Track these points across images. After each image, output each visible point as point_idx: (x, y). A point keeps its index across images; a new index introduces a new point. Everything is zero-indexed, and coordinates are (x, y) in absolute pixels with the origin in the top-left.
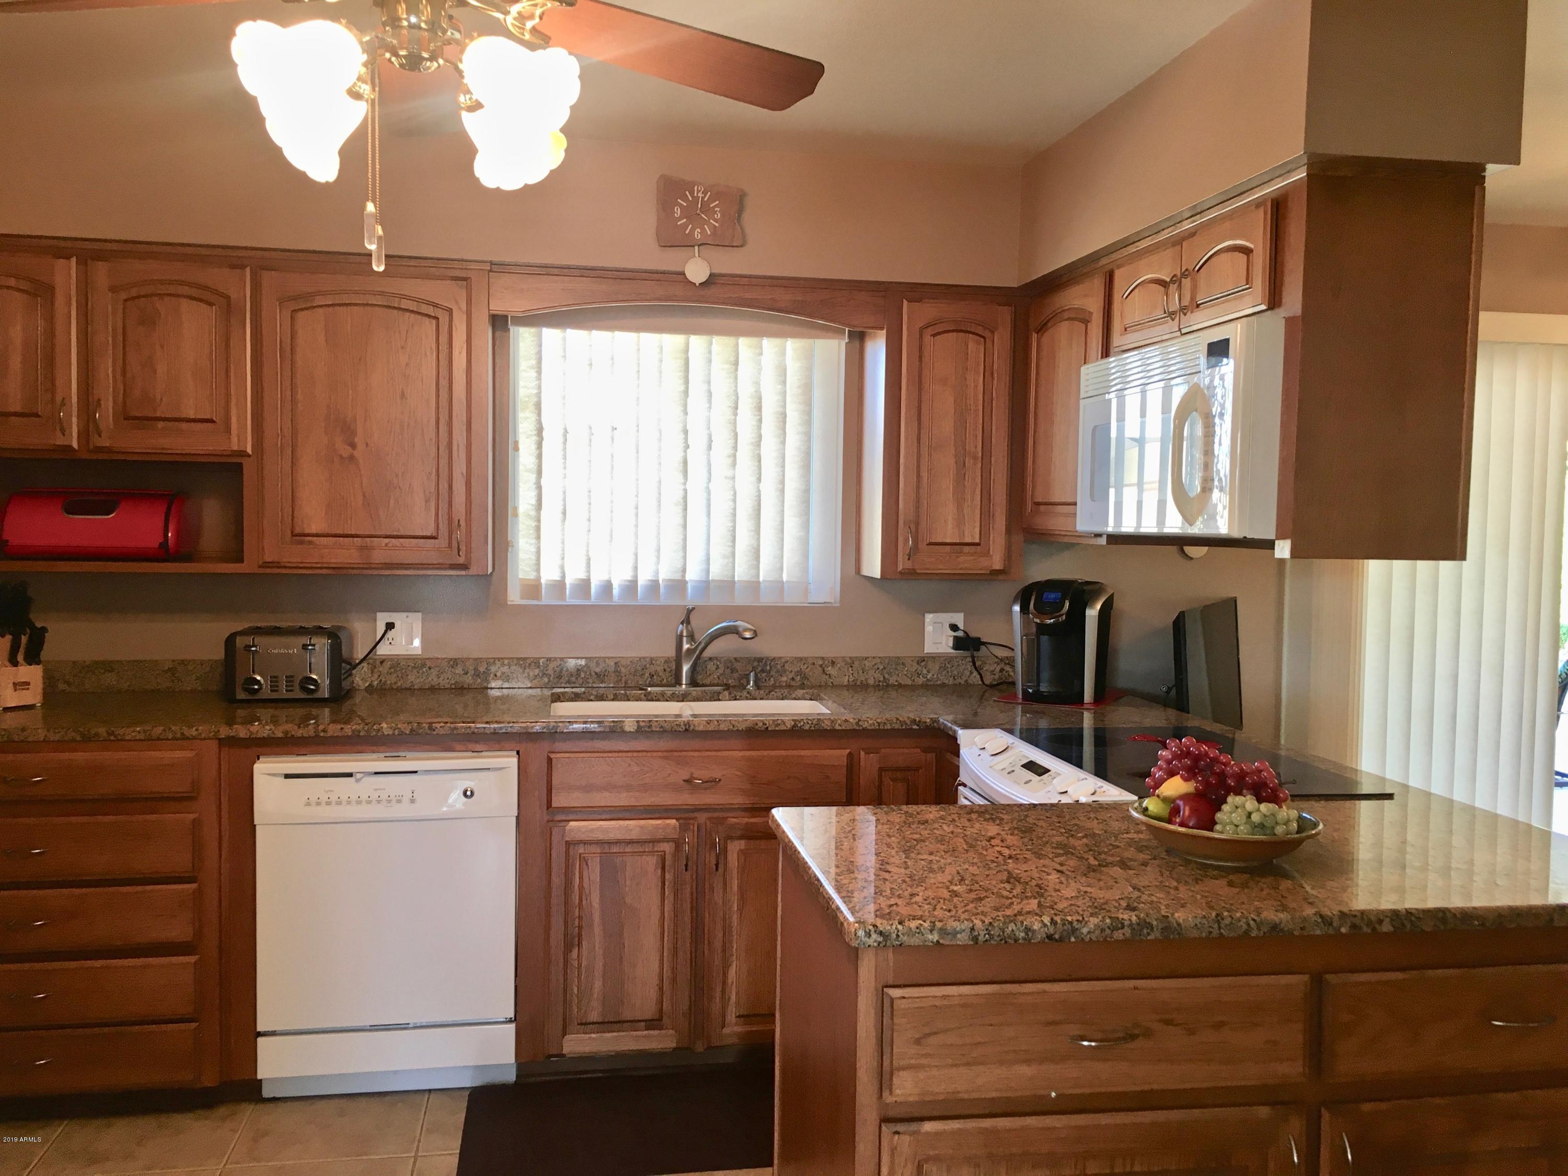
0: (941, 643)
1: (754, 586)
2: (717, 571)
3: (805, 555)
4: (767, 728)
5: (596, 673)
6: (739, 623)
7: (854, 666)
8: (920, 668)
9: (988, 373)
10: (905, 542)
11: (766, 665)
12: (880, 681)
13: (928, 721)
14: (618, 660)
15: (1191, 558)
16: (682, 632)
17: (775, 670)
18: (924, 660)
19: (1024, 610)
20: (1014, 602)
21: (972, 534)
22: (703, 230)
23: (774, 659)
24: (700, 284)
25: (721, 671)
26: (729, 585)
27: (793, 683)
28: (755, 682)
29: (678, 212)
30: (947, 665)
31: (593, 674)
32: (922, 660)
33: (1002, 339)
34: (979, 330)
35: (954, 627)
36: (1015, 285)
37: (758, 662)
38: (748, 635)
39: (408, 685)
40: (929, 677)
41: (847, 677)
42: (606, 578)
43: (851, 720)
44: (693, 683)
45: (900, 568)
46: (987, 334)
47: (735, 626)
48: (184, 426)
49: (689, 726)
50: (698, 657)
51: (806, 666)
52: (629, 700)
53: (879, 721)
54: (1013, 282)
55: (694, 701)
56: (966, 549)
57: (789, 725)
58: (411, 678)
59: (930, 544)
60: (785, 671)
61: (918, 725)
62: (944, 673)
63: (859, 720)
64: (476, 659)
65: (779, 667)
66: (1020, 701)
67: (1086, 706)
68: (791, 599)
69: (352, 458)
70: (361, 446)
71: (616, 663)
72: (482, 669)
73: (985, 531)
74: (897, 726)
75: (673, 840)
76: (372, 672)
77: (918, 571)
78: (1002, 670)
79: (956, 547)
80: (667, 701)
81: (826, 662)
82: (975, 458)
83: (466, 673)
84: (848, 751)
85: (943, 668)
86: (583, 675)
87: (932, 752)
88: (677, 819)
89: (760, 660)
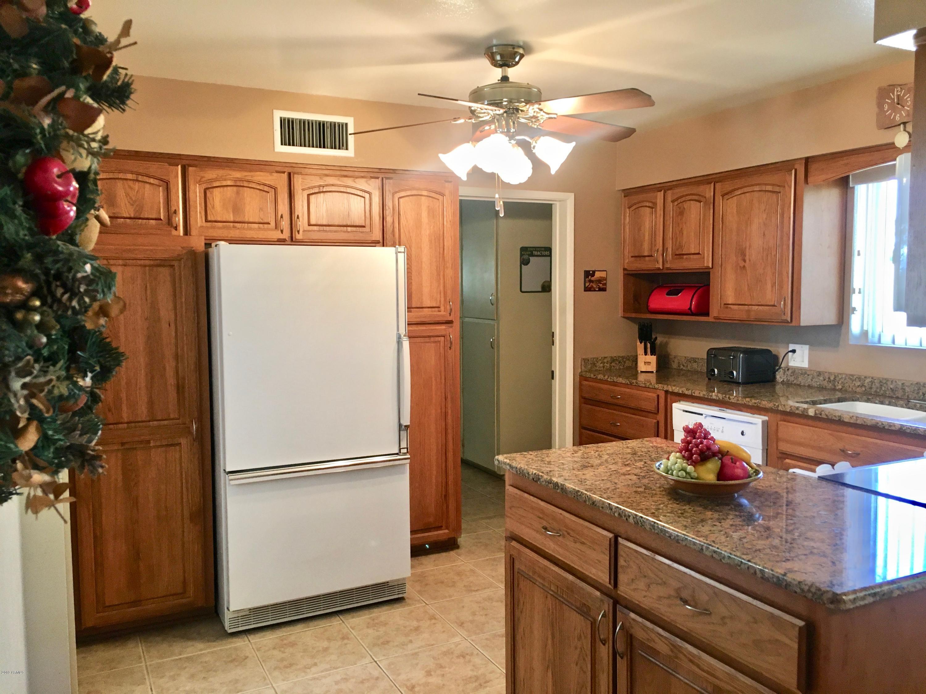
22: (901, 115)
24: (903, 147)
29: (886, 107)
31: (889, 389)
39: (798, 383)
48: (692, 256)
58: (800, 379)
64: (829, 373)
69: (744, 266)
70: (747, 261)
71: (903, 384)
72: (832, 378)
76: (784, 374)
83: (824, 380)
86: (883, 389)
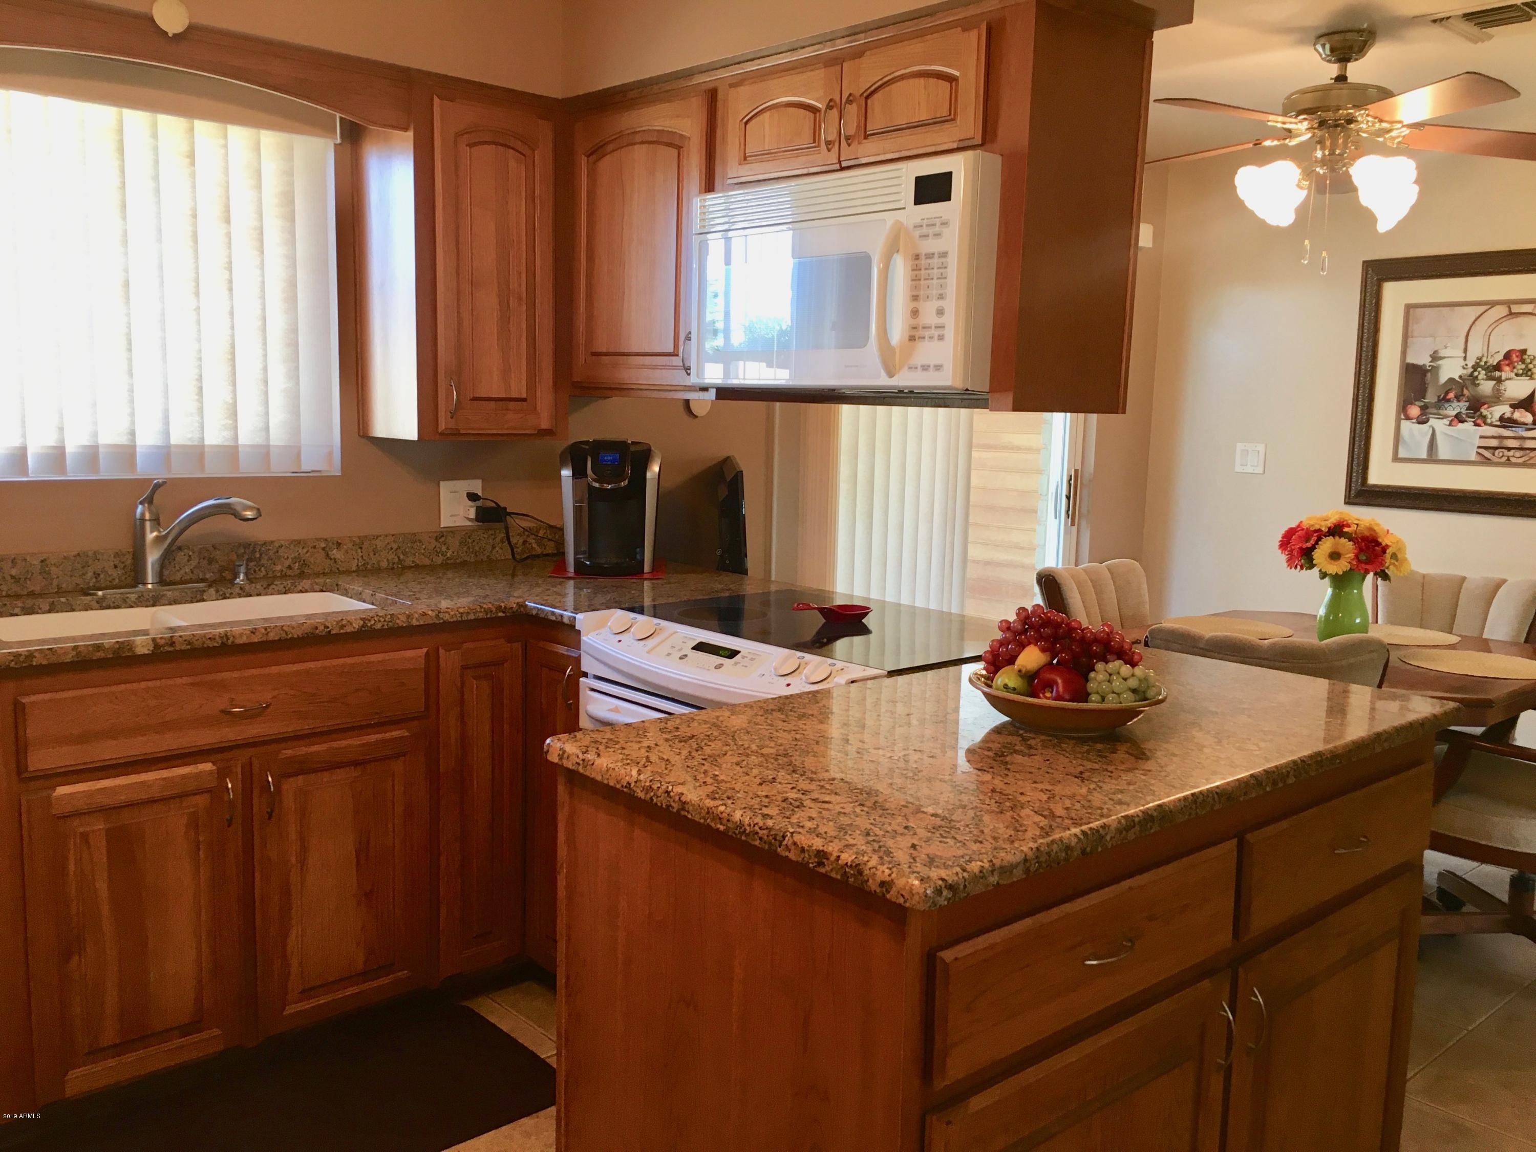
0: (459, 515)
1: (231, 452)
2: (180, 436)
3: (295, 412)
4: (330, 631)
5: (12, 577)
6: (233, 500)
7: (363, 546)
8: (438, 545)
9: (531, 198)
10: (449, 396)
11: (254, 551)
12: (394, 563)
13: (515, 606)
14: (45, 556)
15: (696, 417)
16: (143, 514)
17: (266, 557)
18: (443, 536)
19: (579, 473)
20: (563, 465)
21: (518, 388)
23: (265, 543)
24: (175, 35)
25: (194, 563)
26: (198, 452)
27: (289, 573)
28: (246, 574)
30: (468, 540)
31: (8, 578)
32: (442, 535)
33: (543, 156)
34: (518, 144)
35: (472, 497)
36: (559, 95)
37: (245, 548)
38: (249, 514)
40: (448, 555)
41: (356, 561)
42: (17, 443)
43: (430, 613)
44: (162, 581)
45: (442, 426)
46: (527, 152)
47: (228, 505)
49: (228, 639)
50: (171, 545)
51: (305, 550)
52: (73, 610)
53: (461, 610)
54: (556, 92)
55: (170, 604)
56: (512, 405)
57: (356, 625)
59: (475, 399)
60: (279, 558)
61: (504, 612)
62: (465, 549)
63: (439, 612)
65: (271, 553)
66: (571, 575)
67: (646, 576)
68: (279, 468)
71: (42, 561)
73: (531, 385)
74: (481, 615)
75: (209, 791)
77: (462, 432)
78: (525, 542)
79: (501, 403)
80: (132, 607)
81: (330, 544)
82: (520, 299)
84: (425, 650)
85: (463, 543)
87: (518, 642)
88: (214, 763)
89: (247, 545)
